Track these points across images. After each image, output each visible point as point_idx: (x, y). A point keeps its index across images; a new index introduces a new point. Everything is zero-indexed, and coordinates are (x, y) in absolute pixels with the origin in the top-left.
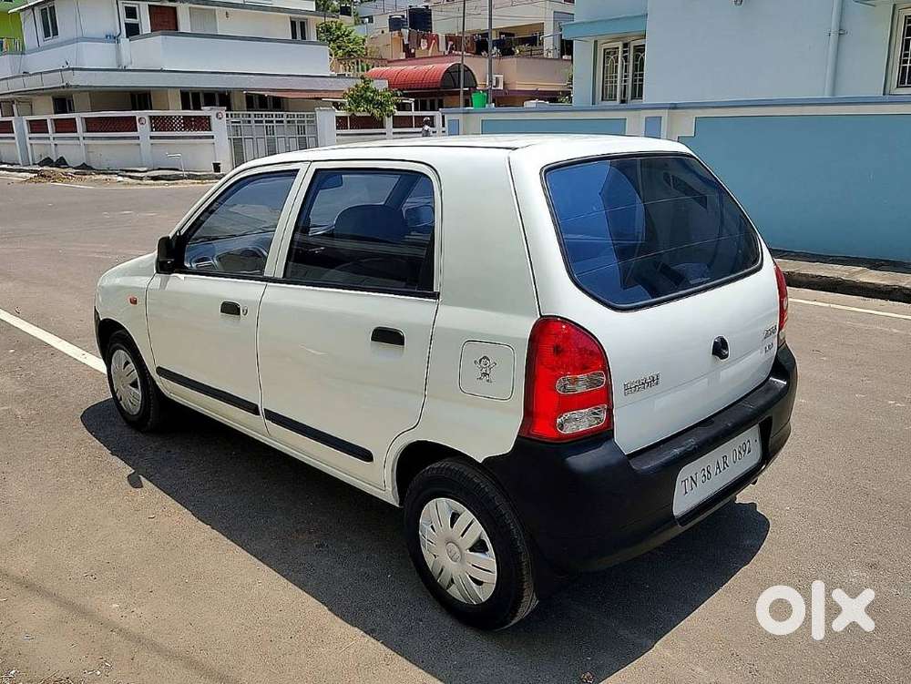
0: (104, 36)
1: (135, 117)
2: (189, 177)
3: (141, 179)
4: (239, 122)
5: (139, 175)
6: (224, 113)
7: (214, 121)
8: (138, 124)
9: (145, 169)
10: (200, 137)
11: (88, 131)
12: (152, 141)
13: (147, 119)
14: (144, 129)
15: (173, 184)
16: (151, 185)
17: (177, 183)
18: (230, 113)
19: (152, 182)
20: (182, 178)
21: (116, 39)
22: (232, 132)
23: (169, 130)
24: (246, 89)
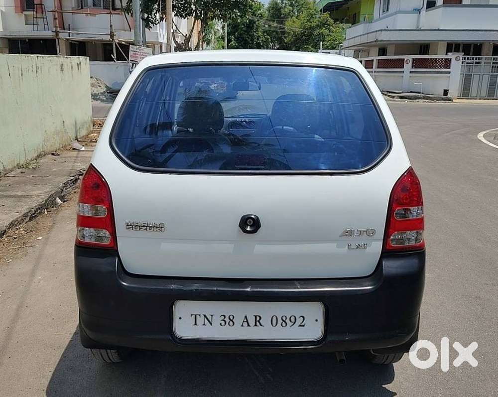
0: (413, 9)
1: (404, 59)
2: (424, 98)
3: (393, 97)
4: (473, 63)
5: (393, 95)
6: (461, 57)
7: (453, 62)
8: (405, 63)
9: (401, 91)
10: (441, 73)
11: (378, 68)
12: (411, 74)
13: (411, 61)
14: (408, 67)
15: (411, 102)
16: (399, 101)
17: (413, 101)
18: (467, 57)
19: (399, 99)
20: (419, 98)
21: (419, 11)
22: (466, 69)
23: (430, 68)
24: (493, 41)
